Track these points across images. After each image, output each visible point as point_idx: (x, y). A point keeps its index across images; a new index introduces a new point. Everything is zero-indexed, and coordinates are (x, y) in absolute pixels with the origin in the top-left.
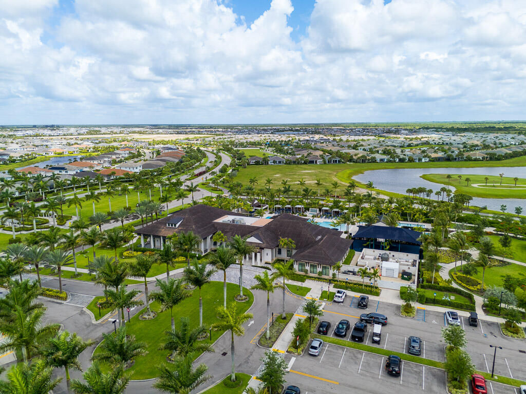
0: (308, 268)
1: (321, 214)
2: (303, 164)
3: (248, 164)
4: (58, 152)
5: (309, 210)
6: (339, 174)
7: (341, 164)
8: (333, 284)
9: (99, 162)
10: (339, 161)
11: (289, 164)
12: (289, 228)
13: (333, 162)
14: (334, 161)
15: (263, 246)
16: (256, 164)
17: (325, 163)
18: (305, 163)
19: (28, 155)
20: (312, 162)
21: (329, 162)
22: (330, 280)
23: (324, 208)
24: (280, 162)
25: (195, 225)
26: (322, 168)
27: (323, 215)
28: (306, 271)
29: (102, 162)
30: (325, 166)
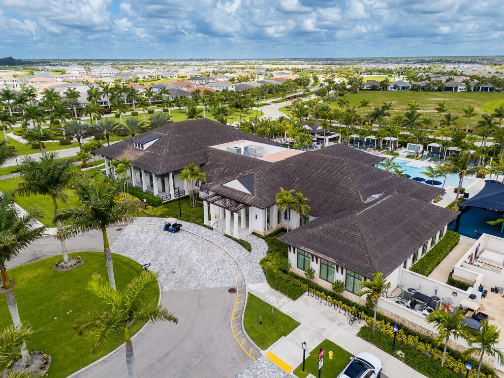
0: (315, 266)
1: (426, 153)
2: (436, 91)
3: (361, 89)
4: (181, 75)
5: (405, 146)
6: (486, 104)
7: (494, 93)
8: (363, 323)
9: (201, 83)
10: (491, 90)
11: (416, 90)
12: (319, 171)
13: (482, 90)
14: (482, 88)
15: (248, 200)
16: (371, 90)
17: (469, 90)
18: (440, 90)
19: (151, 77)
20: (449, 89)
21: (475, 90)
22: (359, 308)
23: (432, 145)
24: (404, 88)
25: (169, 148)
26: (462, 97)
27: (428, 156)
28: (310, 272)
29: (204, 83)
30: (468, 94)
